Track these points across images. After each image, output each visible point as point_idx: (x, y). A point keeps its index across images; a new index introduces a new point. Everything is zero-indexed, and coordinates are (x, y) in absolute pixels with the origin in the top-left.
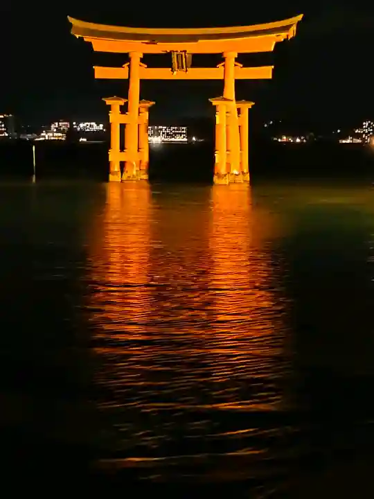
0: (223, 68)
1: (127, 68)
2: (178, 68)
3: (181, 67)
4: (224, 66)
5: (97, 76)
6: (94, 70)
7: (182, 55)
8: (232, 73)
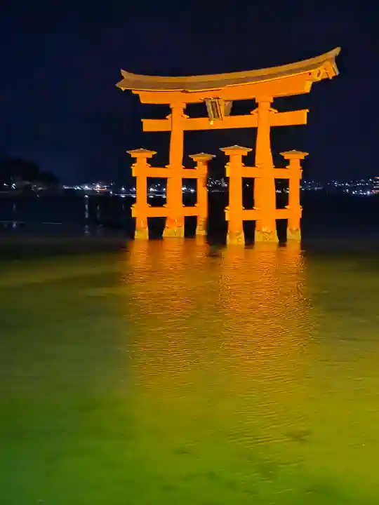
0: (256, 114)
1: (170, 119)
2: (214, 117)
3: (217, 116)
4: (257, 112)
5: (145, 129)
6: (142, 122)
7: (216, 103)
8: (264, 120)
